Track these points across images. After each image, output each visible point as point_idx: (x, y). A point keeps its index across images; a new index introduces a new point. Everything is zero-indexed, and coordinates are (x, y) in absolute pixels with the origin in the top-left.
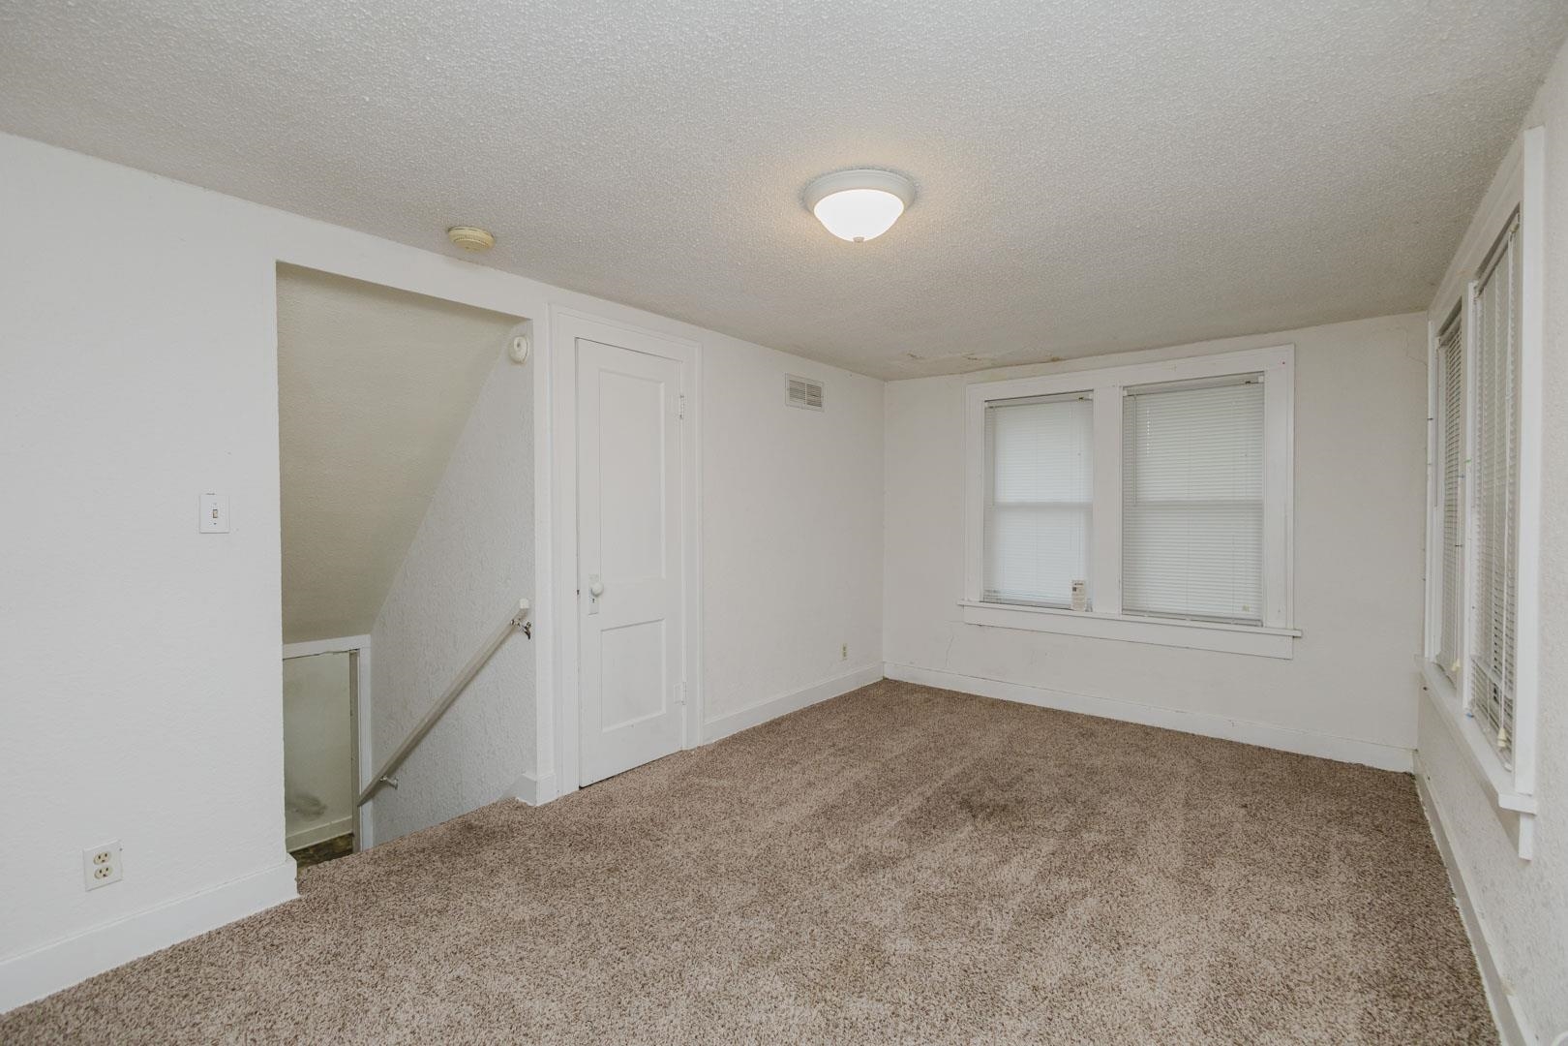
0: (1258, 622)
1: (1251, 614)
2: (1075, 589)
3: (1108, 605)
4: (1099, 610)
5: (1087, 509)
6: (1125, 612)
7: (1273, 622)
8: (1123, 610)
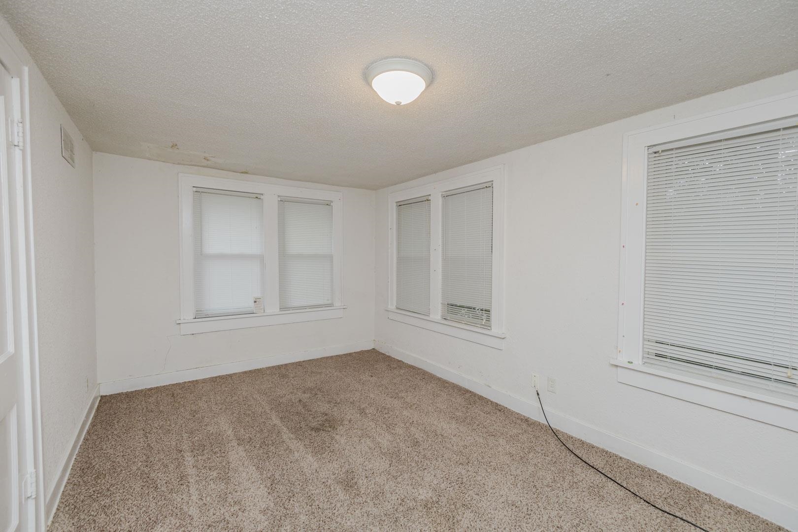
0: (331, 305)
1: (329, 302)
2: (255, 302)
3: (273, 307)
4: (269, 311)
5: (261, 258)
6: (281, 310)
7: (337, 304)
8: (280, 308)
